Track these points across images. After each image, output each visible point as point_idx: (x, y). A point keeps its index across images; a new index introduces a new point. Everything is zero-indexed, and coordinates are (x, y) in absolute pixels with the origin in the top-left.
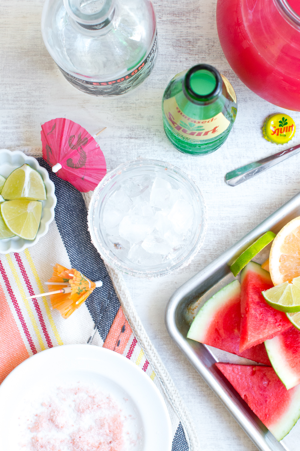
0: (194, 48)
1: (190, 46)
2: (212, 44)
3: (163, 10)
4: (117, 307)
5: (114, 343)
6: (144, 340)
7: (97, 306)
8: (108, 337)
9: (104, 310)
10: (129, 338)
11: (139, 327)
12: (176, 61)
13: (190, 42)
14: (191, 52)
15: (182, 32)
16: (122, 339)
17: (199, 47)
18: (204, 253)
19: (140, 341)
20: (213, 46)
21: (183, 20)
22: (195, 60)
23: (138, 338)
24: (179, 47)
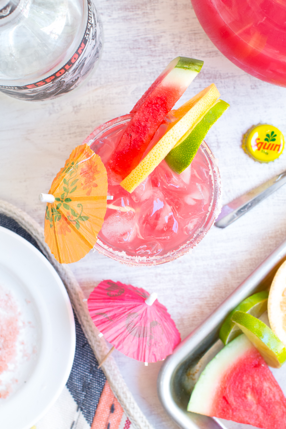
0: (157, 48)
1: (151, 46)
2: (179, 40)
3: (112, 6)
4: (103, 382)
5: (103, 427)
6: (139, 421)
7: (78, 383)
8: (95, 420)
9: (86, 387)
10: (120, 420)
11: (132, 405)
12: (136, 67)
13: (150, 41)
14: (154, 54)
15: (139, 30)
16: (112, 421)
17: (162, 45)
18: (199, 302)
19: (135, 422)
20: (180, 42)
21: (138, 14)
22: (159, 63)
23: (132, 418)
24: (138, 50)
